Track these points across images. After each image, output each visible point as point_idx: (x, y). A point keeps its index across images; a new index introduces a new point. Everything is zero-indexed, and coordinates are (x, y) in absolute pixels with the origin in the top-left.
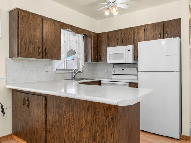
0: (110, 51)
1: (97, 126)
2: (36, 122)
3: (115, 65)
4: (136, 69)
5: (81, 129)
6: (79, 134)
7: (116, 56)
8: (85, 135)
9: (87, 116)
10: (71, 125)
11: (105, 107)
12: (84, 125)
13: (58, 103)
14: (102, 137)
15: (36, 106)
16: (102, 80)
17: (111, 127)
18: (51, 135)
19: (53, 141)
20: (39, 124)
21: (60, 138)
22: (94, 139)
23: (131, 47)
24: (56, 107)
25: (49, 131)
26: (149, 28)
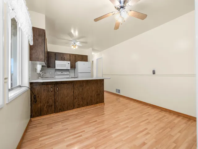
0: (57, 62)
1: (98, 88)
2: (66, 97)
4: (69, 72)
6: (91, 93)
7: (61, 65)
8: (94, 92)
9: (95, 86)
10: (88, 91)
12: (93, 89)
13: (81, 84)
15: (66, 89)
18: (77, 100)
19: (78, 101)
20: (69, 97)
21: (82, 98)
22: (97, 92)
23: (69, 62)
24: (80, 86)
25: (75, 98)
26: (77, 56)
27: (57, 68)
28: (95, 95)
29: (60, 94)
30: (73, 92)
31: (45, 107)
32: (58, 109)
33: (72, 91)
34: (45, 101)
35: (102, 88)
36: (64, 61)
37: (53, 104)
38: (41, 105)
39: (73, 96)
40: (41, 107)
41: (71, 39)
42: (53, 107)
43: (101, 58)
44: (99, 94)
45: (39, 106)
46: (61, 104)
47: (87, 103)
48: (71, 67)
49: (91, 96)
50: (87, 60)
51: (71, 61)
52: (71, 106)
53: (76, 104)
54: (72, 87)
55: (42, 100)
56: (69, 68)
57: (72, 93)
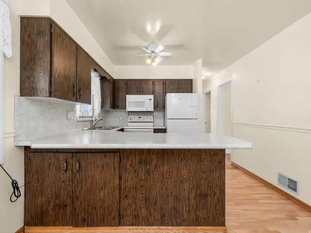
0: (130, 98)
1: (202, 173)
2: (100, 190)
3: (130, 113)
4: (152, 117)
5: (181, 181)
6: (177, 187)
8: (186, 186)
9: (190, 165)
10: (166, 180)
11: (212, 153)
12: (185, 175)
13: (143, 158)
14: (208, 183)
15: (100, 168)
16: (125, 127)
17: (218, 170)
18: (129, 201)
19: (134, 206)
20: (106, 191)
21: (147, 199)
22: (198, 187)
23: (152, 97)
24: (140, 163)
25: (126, 196)
26: (167, 82)
27: (129, 109)
28: (192, 197)
29: (84, 180)
30: (120, 178)
31: (51, 207)
32: (80, 217)
33: (117, 174)
34: (51, 191)
35: (218, 175)
36: (142, 94)
37: (69, 202)
38: (43, 199)
39: (120, 188)
40: (42, 204)
41: (145, 44)
42: (68, 209)
43: (230, 82)
44: (206, 196)
45: (39, 201)
46: (86, 207)
47: (163, 217)
48: (156, 107)
49: (177, 199)
50: (190, 90)
51: (157, 93)
52: (112, 216)
53: (128, 213)
54: (117, 165)
55: (45, 188)
56: (152, 109)
57: (117, 181)
